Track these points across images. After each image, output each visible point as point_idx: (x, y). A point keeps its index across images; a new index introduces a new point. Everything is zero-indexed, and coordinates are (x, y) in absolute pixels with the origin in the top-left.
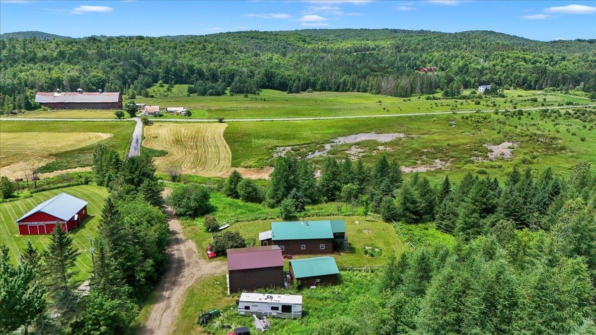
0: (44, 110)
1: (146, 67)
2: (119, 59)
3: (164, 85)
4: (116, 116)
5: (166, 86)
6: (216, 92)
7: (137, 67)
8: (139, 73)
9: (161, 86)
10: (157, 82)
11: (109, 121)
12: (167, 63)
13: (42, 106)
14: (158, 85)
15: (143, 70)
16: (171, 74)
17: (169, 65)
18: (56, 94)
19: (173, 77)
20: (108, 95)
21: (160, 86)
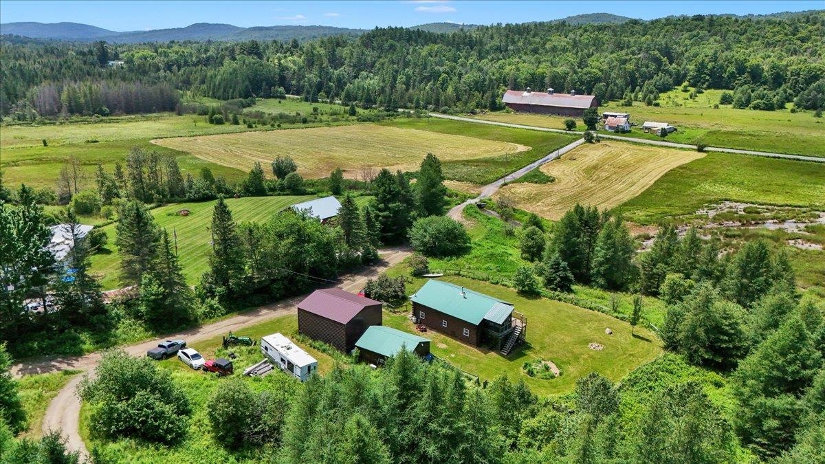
0: (508, 112)
1: (671, 63)
2: (640, 50)
3: (689, 88)
4: (565, 127)
5: (692, 90)
6: (766, 104)
7: (657, 61)
8: (658, 70)
9: (685, 91)
10: (679, 84)
11: (553, 132)
12: (706, 56)
13: (507, 107)
14: (680, 88)
15: (665, 65)
16: (705, 73)
17: (707, 60)
18: (525, 94)
19: (708, 77)
20: (580, 99)
21: (683, 91)
